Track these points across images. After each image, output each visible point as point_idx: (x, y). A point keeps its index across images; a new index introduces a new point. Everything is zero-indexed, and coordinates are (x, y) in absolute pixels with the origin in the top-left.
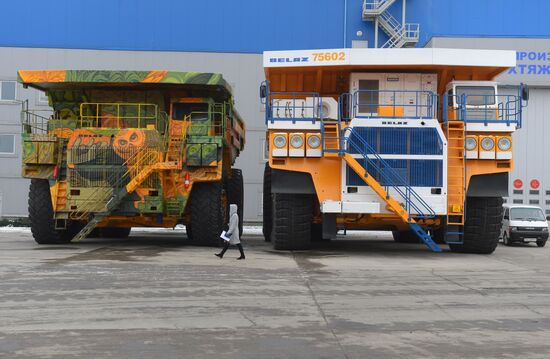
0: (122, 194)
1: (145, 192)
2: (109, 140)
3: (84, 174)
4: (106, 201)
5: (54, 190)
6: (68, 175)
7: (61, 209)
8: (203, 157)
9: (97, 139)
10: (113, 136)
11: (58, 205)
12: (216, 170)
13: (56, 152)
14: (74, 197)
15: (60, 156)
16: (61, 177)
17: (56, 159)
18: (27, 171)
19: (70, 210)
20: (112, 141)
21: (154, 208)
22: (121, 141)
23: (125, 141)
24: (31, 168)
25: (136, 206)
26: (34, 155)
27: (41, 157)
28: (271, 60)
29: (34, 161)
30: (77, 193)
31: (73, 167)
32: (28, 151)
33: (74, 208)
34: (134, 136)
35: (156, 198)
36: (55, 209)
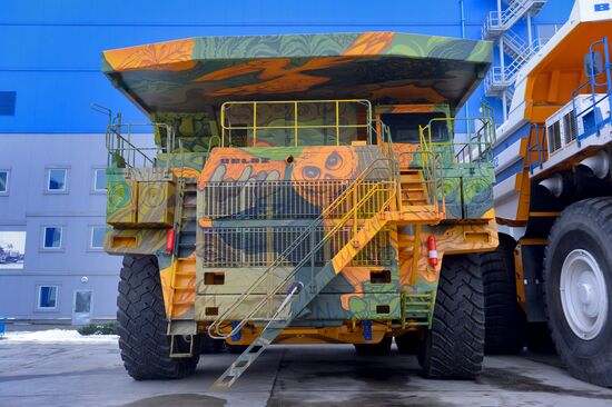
0: (322, 278)
1: (363, 274)
2: (282, 167)
3: (232, 239)
4: (280, 295)
5: (167, 275)
6: (199, 242)
7: (182, 314)
8: (467, 202)
9: (258, 168)
10: (290, 160)
11: (175, 306)
12: (487, 229)
13: (172, 202)
14: (212, 288)
15: (178, 210)
16: (181, 249)
17: (171, 216)
18: (116, 240)
19: (203, 317)
20: (289, 171)
21: (383, 309)
22: (306, 170)
23: (317, 170)
24: (123, 234)
25: (345, 305)
26: (130, 206)
27: (144, 211)
28: (598, 8)
29: (129, 219)
30: (218, 279)
31: (209, 224)
32: (119, 200)
33: (212, 311)
34: (333, 160)
35: (387, 287)
36: (169, 314)
